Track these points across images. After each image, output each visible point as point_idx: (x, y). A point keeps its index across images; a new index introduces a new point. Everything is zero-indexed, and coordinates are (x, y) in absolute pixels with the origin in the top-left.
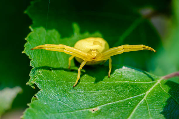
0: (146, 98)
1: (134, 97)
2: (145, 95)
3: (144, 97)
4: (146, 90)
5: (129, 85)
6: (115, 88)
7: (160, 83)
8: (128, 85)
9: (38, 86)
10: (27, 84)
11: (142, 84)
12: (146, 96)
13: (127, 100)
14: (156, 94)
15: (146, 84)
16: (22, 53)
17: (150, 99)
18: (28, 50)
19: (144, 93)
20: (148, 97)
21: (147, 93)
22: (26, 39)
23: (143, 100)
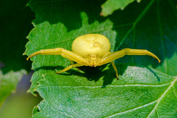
0: (157, 108)
1: (144, 106)
2: (156, 103)
3: (155, 106)
4: (158, 96)
5: (140, 90)
6: (125, 94)
7: (173, 87)
8: (138, 90)
9: (40, 95)
10: (28, 91)
11: (153, 88)
12: (157, 106)
13: (136, 110)
14: (167, 102)
15: (159, 88)
16: (23, 55)
17: (162, 109)
18: (29, 50)
19: (156, 100)
20: (159, 107)
21: (159, 100)
22: (27, 37)
23: (153, 111)
